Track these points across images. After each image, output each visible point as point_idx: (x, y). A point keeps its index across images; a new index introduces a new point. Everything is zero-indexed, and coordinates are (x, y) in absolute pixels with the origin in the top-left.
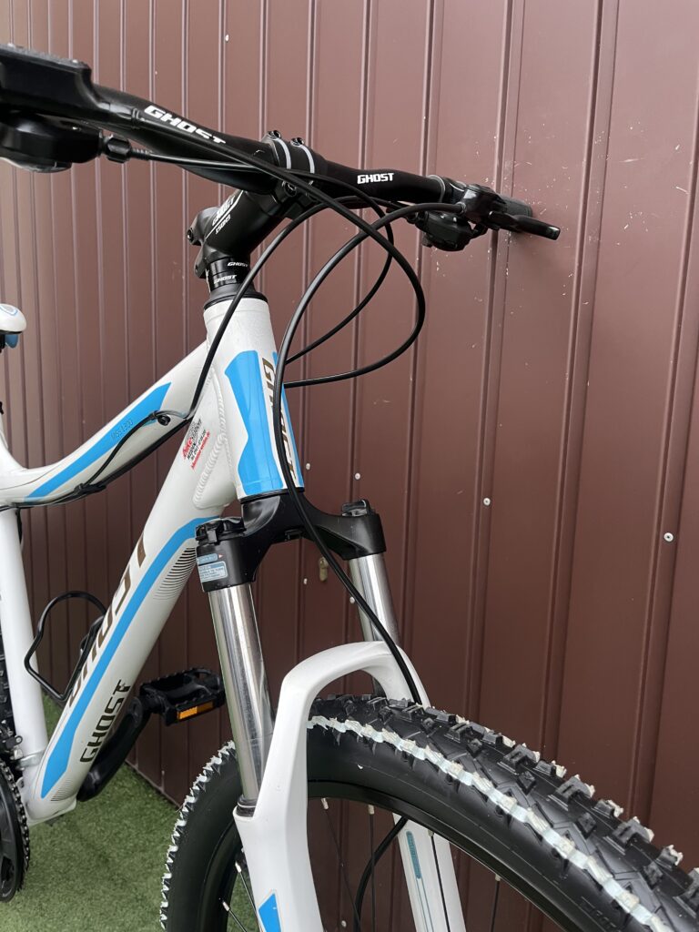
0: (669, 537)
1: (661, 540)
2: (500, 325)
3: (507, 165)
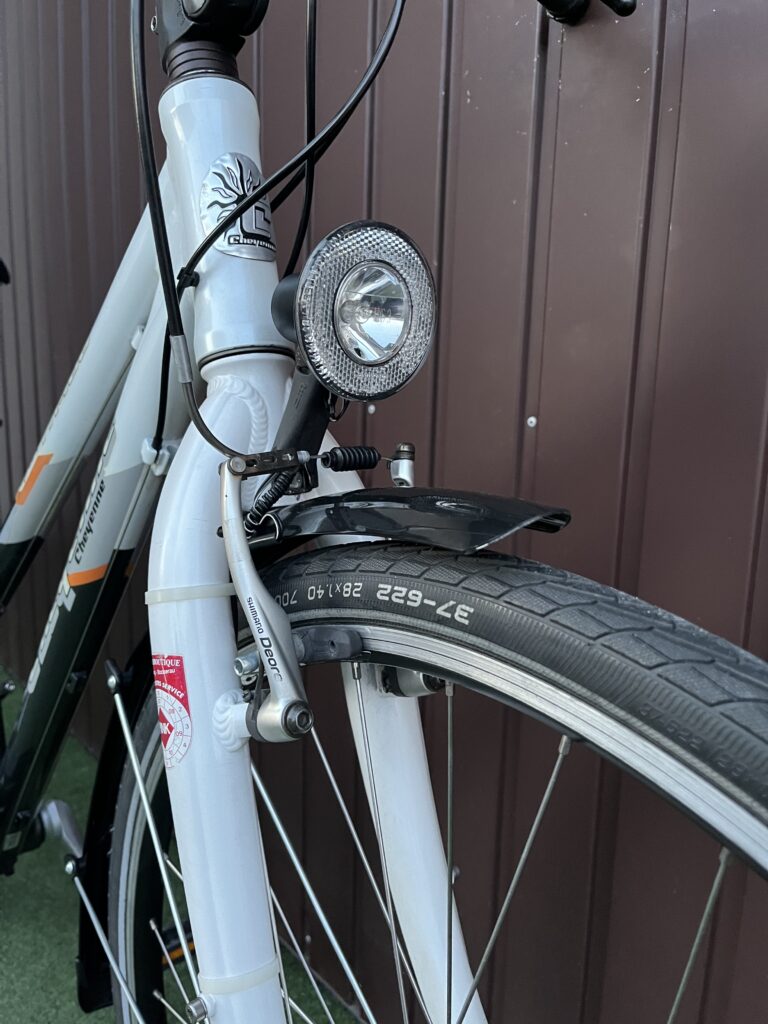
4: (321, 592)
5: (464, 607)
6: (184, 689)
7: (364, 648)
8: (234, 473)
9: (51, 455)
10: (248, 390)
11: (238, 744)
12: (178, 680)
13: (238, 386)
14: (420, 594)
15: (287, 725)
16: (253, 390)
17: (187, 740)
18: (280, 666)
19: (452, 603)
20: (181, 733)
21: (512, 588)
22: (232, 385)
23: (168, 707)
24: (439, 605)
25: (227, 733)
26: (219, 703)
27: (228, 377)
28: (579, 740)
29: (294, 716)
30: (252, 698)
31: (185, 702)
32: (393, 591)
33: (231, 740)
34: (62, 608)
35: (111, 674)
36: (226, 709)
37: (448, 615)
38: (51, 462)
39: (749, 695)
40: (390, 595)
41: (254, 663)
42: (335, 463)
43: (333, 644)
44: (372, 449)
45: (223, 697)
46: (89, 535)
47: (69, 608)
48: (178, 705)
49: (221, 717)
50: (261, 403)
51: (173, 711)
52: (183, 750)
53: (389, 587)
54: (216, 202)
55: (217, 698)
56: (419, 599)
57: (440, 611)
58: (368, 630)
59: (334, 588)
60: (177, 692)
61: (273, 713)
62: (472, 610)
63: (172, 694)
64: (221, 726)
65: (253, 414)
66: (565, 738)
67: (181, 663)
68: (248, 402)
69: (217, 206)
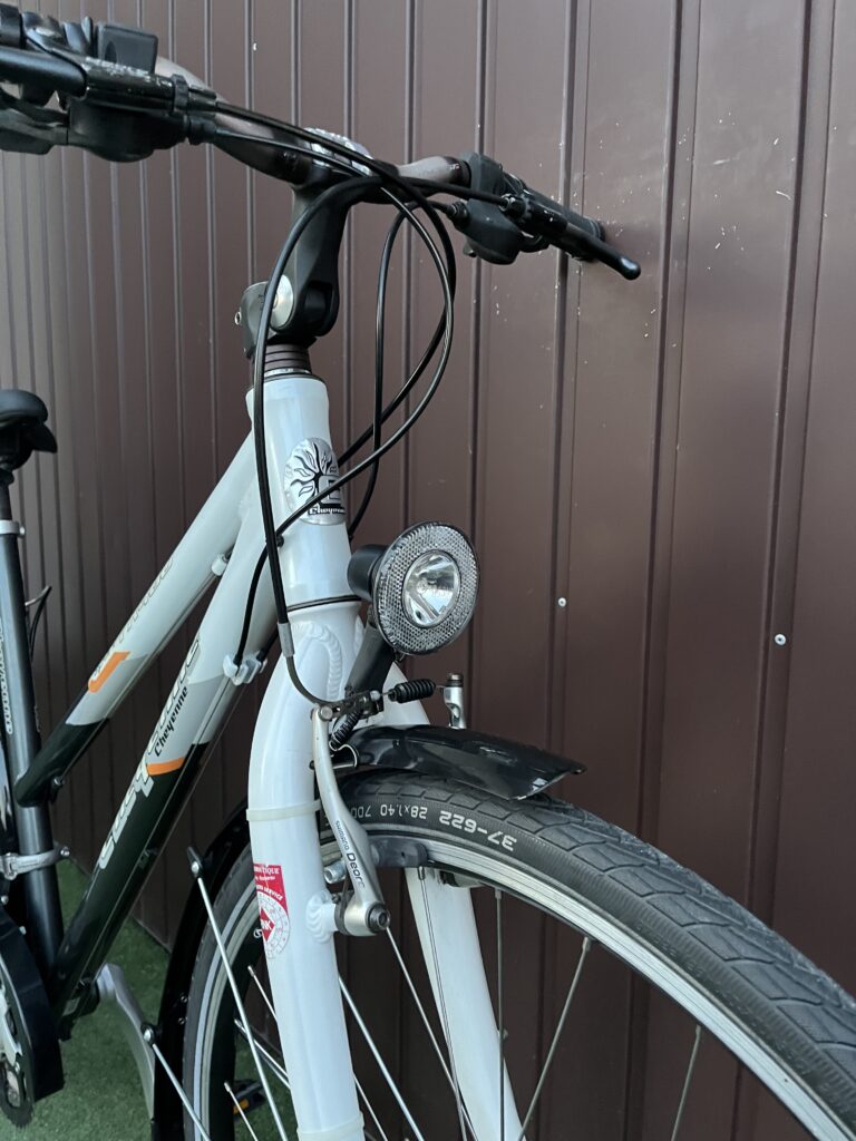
0: (781, 639)
1: (771, 643)
2: (573, 380)
3: (576, 178)
4: (392, 811)
5: (509, 837)
6: (283, 893)
7: (428, 858)
8: (323, 720)
9: (128, 653)
10: (326, 634)
11: (327, 937)
12: (277, 885)
13: (318, 631)
14: (475, 824)
15: (370, 924)
16: (331, 634)
17: (285, 935)
18: (362, 875)
19: (500, 833)
20: (281, 930)
21: (545, 826)
22: (312, 632)
23: (270, 908)
24: (489, 834)
25: (318, 928)
26: (311, 903)
27: (309, 622)
28: (595, 943)
29: (376, 916)
30: (340, 899)
31: (283, 903)
32: (453, 818)
33: (322, 933)
34: (140, 794)
35: (194, 860)
36: (316, 908)
37: (497, 842)
38: (128, 658)
39: (707, 920)
40: (450, 821)
41: (341, 871)
42: (399, 696)
43: (403, 854)
44: (429, 681)
45: (313, 898)
46: (170, 732)
47: (147, 794)
48: (278, 905)
49: (313, 915)
50: (336, 645)
51: (273, 911)
52: (282, 943)
53: (450, 815)
54: (298, 480)
55: (308, 899)
56: (474, 827)
57: (490, 838)
58: (431, 843)
59: (403, 809)
60: (277, 895)
61: (358, 914)
62: (515, 841)
63: (273, 897)
64: (314, 923)
65: (331, 655)
66: (586, 939)
67: (280, 871)
68: (327, 645)
69: (298, 484)
